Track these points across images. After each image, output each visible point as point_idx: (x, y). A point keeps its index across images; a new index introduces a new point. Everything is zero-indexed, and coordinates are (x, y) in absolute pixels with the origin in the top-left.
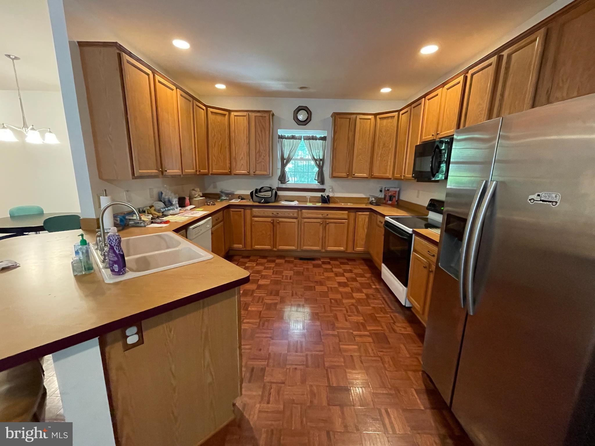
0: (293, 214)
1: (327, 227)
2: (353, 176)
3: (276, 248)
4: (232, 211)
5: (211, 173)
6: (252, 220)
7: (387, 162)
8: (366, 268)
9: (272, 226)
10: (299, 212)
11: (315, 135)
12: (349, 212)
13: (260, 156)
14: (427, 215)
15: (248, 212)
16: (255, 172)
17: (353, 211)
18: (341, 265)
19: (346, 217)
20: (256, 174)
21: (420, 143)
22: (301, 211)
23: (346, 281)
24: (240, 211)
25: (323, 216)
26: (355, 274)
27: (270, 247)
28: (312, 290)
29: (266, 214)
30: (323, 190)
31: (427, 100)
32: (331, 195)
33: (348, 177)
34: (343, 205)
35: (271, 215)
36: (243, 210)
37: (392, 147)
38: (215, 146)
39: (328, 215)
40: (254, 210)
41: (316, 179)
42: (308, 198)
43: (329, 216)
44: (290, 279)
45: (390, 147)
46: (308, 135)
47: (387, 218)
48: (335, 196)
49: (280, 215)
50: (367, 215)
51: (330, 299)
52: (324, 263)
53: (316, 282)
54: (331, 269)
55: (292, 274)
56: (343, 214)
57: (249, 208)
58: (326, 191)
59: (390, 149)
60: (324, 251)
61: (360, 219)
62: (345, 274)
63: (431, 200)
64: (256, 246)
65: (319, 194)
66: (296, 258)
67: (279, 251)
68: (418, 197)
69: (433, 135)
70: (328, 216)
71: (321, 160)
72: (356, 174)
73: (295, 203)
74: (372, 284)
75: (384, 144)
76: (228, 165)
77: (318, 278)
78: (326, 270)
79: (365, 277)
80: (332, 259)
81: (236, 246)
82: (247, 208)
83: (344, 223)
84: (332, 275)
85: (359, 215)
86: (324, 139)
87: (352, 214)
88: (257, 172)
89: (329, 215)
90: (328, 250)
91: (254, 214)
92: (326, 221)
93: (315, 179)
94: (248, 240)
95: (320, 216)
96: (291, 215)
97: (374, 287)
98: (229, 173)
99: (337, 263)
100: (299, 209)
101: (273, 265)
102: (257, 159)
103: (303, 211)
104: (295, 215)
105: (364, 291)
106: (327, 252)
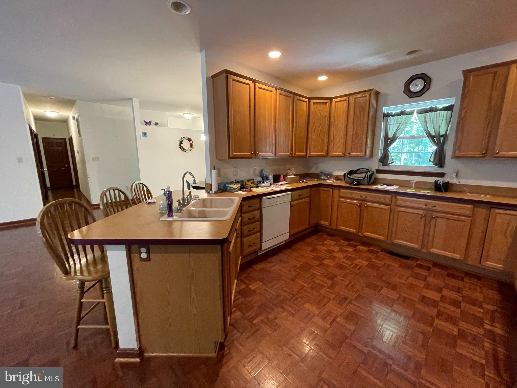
0: (385, 200)
1: (433, 221)
2: (494, 156)
3: (361, 233)
4: (322, 190)
5: (308, 155)
6: (339, 200)
8: (497, 296)
9: (359, 209)
10: (394, 198)
11: (434, 106)
12: (474, 207)
13: (357, 137)
15: (336, 192)
16: (350, 154)
17: (485, 206)
18: (447, 278)
20: (350, 155)
22: (396, 197)
23: (438, 299)
24: (329, 191)
25: (427, 206)
26: (465, 297)
27: (355, 230)
28: (375, 290)
29: (354, 196)
30: (442, 175)
32: (454, 181)
34: (470, 196)
35: (359, 197)
36: (332, 189)
38: (314, 132)
39: (434, 206)
40: (342, 190)
41: (432, 160)
42: (413, 183)
43: (437, 208)
44: (359, 269)
46: (425, 108)
48: (460, 183)
49: (369, 198)
50: (514, 215)
52: (420, 266)
53: (389, 284)
54: (426, 277)
55: (365, 265)
57: (338, 188)
58: (446, 176)
60: (424, 251)
61: (499, 221)
62: (444, 289)
64: (341, 227)
65: (432, 180)
66: (383, 250)
67: (364, 237)
70: (434, 208)
71: (442, 136)
72: (500, 153)
73: (394, 188)
74: (487, 322)
76: (325, 148)
77: (396, 280)
78: (417, 276)
79: (482, 308)
80: (435, 265)
81: (323, 222)
82: (336, 188)
83: (465, 221)
85: (499, 213)
86: (449, 108)
87: (482, 212)
88: (353, 154)
89: (437, 206)
90: (431, 251)
91: (342, 195)
92: (432, 214)
93: (430, 161)
94: (334, 219)
95: (423, 206)
96: (382, 200)
98: (326, 155)
100: (394, 195)
101: (351, 250)
102: (354, 140)
104: (388, 201)
105: (462, 324)
106: (430, 253)
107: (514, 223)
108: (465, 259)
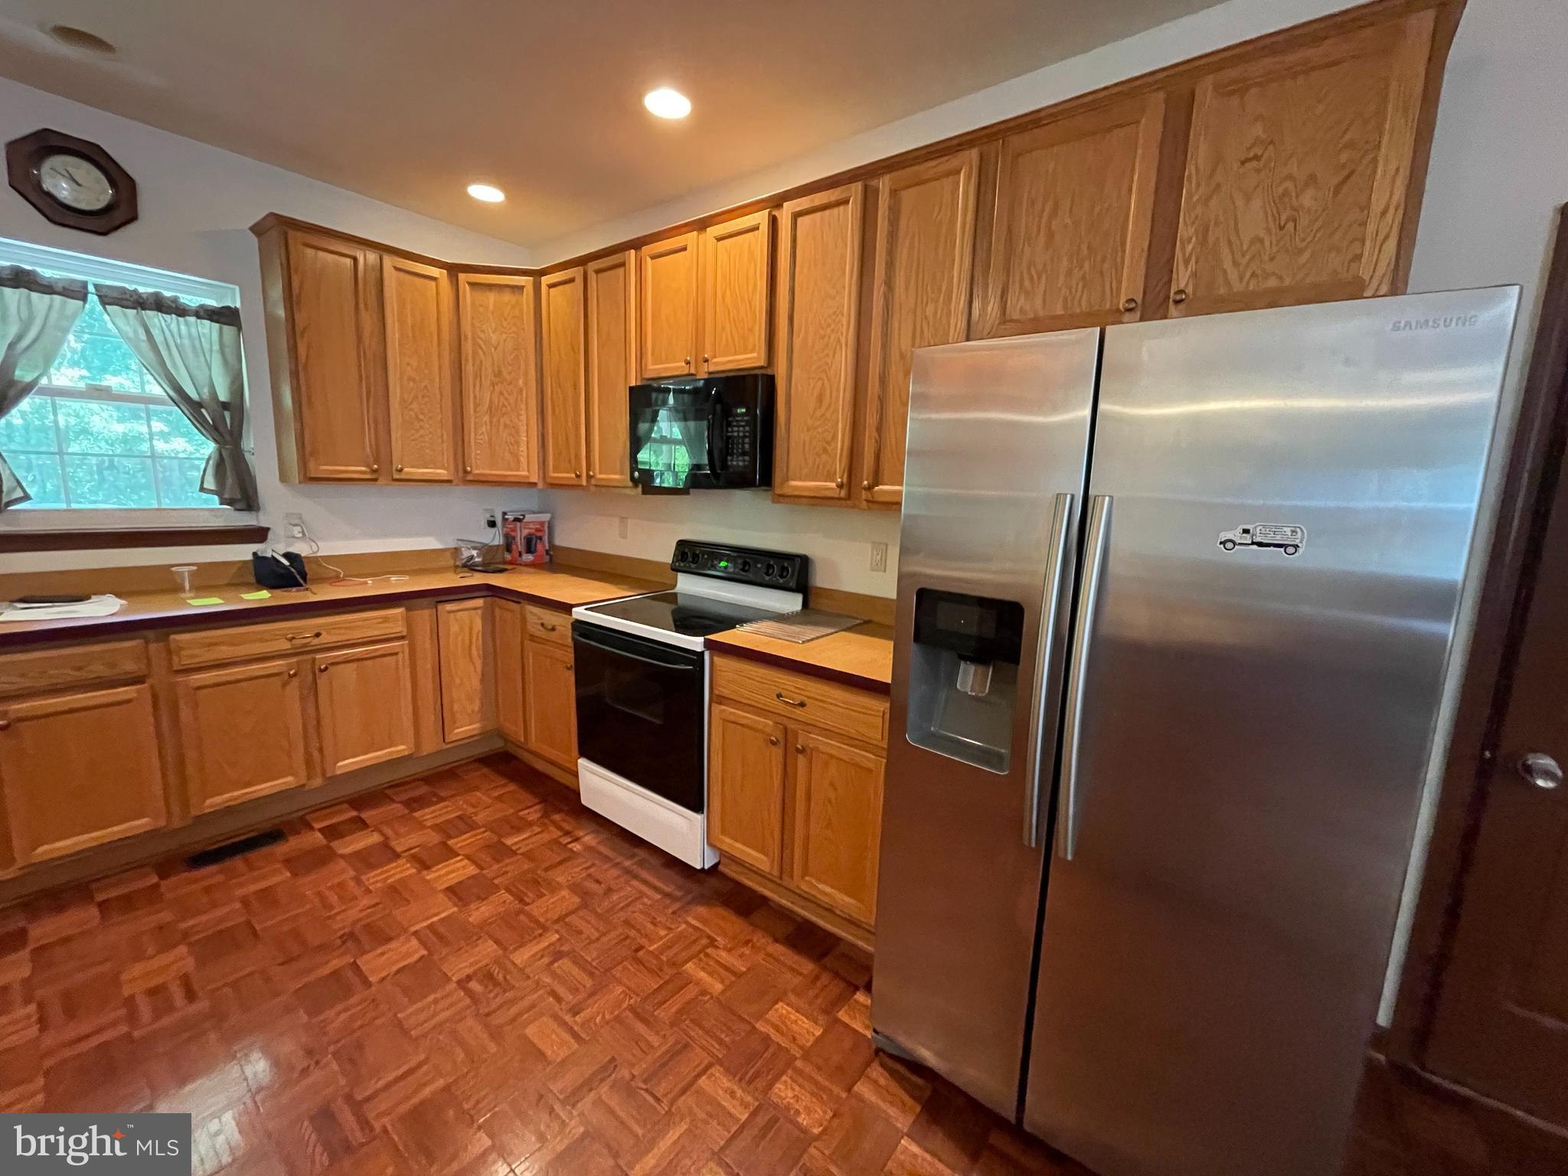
0: (113, 665)
1: (323, 680)
2: (396, 476)
7: (517, 431)
8: (512, 787)
11: (167, 294)
12: (408, 609)
14: (675, 586)
17: (425, 601)
18: (417, 814)
19: (400, 628)
21: (639, 384)
22: (165, 639)
23: (472, 870)
25: (294, 642)
26: (489, 827)
28: (348, 991)
30: (259, 534)
31: (649, 259)
32: (302, 549)
33: (376, 480)
34: (371, 588)
37: (526, 383)
39: (318, 635)
41: (210, 484)
42: (183, 572)
43: (326, 639)
44: (191, 995)
45: (521, 382)
46: (131, 287)
47: (580, 613)
49: (10, 682)
50: (475, 609)
51: (462, 984)
52: (333, 833)
53: (349, 937)
54: (385, 845)
55: (190, 964)
56: (386, 619)
58: (270, 535)
59: (521, 390)
60: (320, 782)
61: (454, 628)
62: (450, 842)
63: (682, 544)
65: (243, 552)
68: (623, 536)
69: (688, 363)
70: (316, 640)
71: (225, 406)
72: (406, 469)
74: (565, 840)
75: (498, 374)
78: (365, 860)
79: (530, 824)
80: (359, 802)
83: (396, 654)
84: (401, 870)
85: (449, 612)
86: (225, 316)
87: (423, 616)
89: (324, 633)
90: (338, 772)
92: (314, 660)
93: (202, 489)
95: (285, 645)
97: (577, 847)
99: (397, 808)
103: (172, 637)
104: (130, 666)
105: (561, 877)
106: (333, 780)
107: (478, 624)
108: (418, 744)
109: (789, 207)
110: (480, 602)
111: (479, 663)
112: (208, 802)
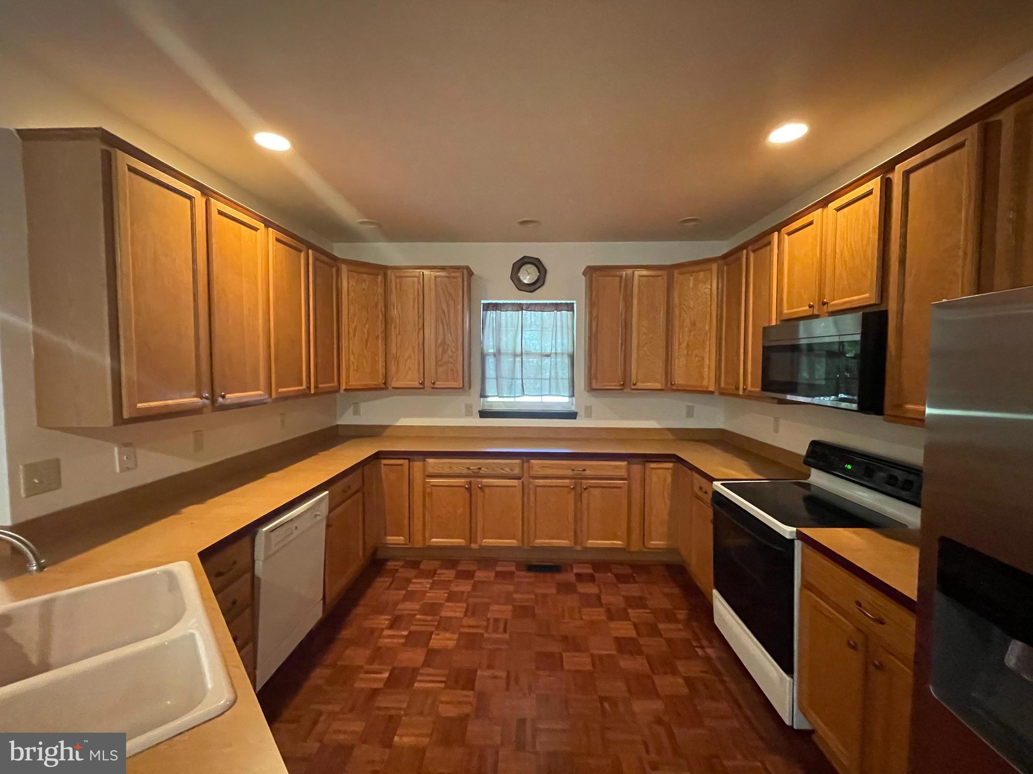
0: (512, 470)
1: (585, 495)
2: (633, 387)
4: (385, 465)
5: (344, 388)
6: (425, 483)
7: (703, 359)
8: (676, 591)
9: (468, 494)
10: (525, 464)
12: (629, 463)
13: (444, 352)
14: (809, 476)
15: (417, 465)
16: (434, 383)
17: (639, 460)
18: (620, 585)
19: (623, 473)
20: (436, 386)
21: (778, 323)
22: (528, 461)
23: (633, 634)
24: (401, 465)
25: (575, 472)
26: (653, 611)
27: (463, 541)
28: (554, 668)
29: (455, 470)
30: (574, 415)
31: (786, 236)
33: (622, 389)
35: (465, 471)
36: (407, 461)
37: (710, 329)
38: (354, 335)
39: (584, 470)
40: (431, 461)
43: (589, 472)
44: (505, 631)
45: (707, 328)
47: (717, 485)
49: (484, 471)
50: (668, 469)
51: (602, 699)
52: (579, 578)
53: (565, 639)
54: (599, 597)
55: (508, 615)
56: (617, 467)
57: (421, 457)
58: (578, 417)
59: (706, 334)
60: (579, 548)
61: (655, 479)
62: (629, 610)
63: (814, 444)
64: (434, 540)
66: (519, 567)
67: (483, 548)
69: (810, 306)
70: (584, 473)
72: (638, 383)
74: (695, 644)
75: (694, 324)
76: (381, 370)
77: (569, 626)
78: (587, 600)
79: (677, 621)
80: (598, 567)
81: (391, 539)
82: (415, 457)
83: (620, 488)
85: (654, 469)
87: (636, 468)
88: (439, 384)
89: (587, 470)
90: (588, 546)
91: (430, 470)
92: (581, 483)
94: (418, 524)
95: (570, 473)
96: (508, 470)
97: (700, 652)
98: (383, 386)
99: (610, 577)
100: (525, 458)
102: (439, 357)
103: (531, 461)
104: (517, 471)
105: (681, 666)
106: (586, 550)
107: (669, 479)
108: (628, 544)
109: (900, 168)
110: (670, 465)
111: (668, 503)
112: (537, 541)
